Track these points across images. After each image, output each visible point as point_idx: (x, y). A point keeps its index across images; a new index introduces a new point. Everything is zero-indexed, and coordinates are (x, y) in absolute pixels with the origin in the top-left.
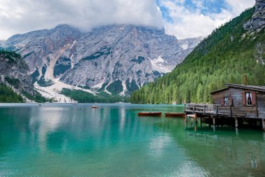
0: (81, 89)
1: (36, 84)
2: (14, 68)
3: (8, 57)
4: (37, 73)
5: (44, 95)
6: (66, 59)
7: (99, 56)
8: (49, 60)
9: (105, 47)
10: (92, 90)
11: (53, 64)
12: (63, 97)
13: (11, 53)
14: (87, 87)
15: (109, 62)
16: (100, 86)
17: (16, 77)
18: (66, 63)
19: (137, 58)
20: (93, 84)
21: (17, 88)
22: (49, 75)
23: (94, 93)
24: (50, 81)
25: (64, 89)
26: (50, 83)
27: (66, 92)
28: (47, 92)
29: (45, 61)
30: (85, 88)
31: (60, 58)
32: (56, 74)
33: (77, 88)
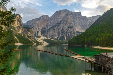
1: (36, 37)
2: (29, 32)
3: (27, 29)
4: (36, 34)
6: (44, 28)
7: (56, 27)
9: (58, 23)
10: (54, 39)
11: (40, 30)
12: (44, 42)
13: (27, 28)
14: (52, 38)
15: (59, 29)
16: (56, 37)
17: (30, 35)
19: (70, 26)
20: (54, 37)
21: (30, 39)
22: (39, 34)
26: (40, 37)
27: (45, 40)
28: (39, 40)
29: (38, 29)
30: (51, 38)
31: (43, 28)
32: (41, 34)
33: (49, 39)
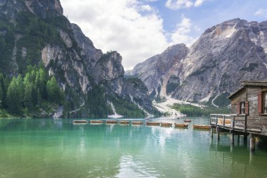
0: (189, 103)
1: (154, 101)
2: (138, 90)
3: (134, 82)
4: (154, 92)
5: (160, 109)
6: (177, 78)
7: (204, 71)
8: (162, 81)
10: (199, 104)
11: (165, 84)
12: (174, 111)
13: (134, 79)
14: (195, 102)
15: (215, 75)
16: (207, 99)
17: (140, 97)
18: (175, 82)
19: (248, 66)
20: (201, 99)
22: (163, 93)
23: (201, 107)
24: (164, 98)
25: (175, 104)
26: (164, 100)
27: (176, 107)
28: (162, 107)
29: (159, 82)
30: (192, 102)
31: (171, 78)
32: (168, 92)
33: (186, 103)
